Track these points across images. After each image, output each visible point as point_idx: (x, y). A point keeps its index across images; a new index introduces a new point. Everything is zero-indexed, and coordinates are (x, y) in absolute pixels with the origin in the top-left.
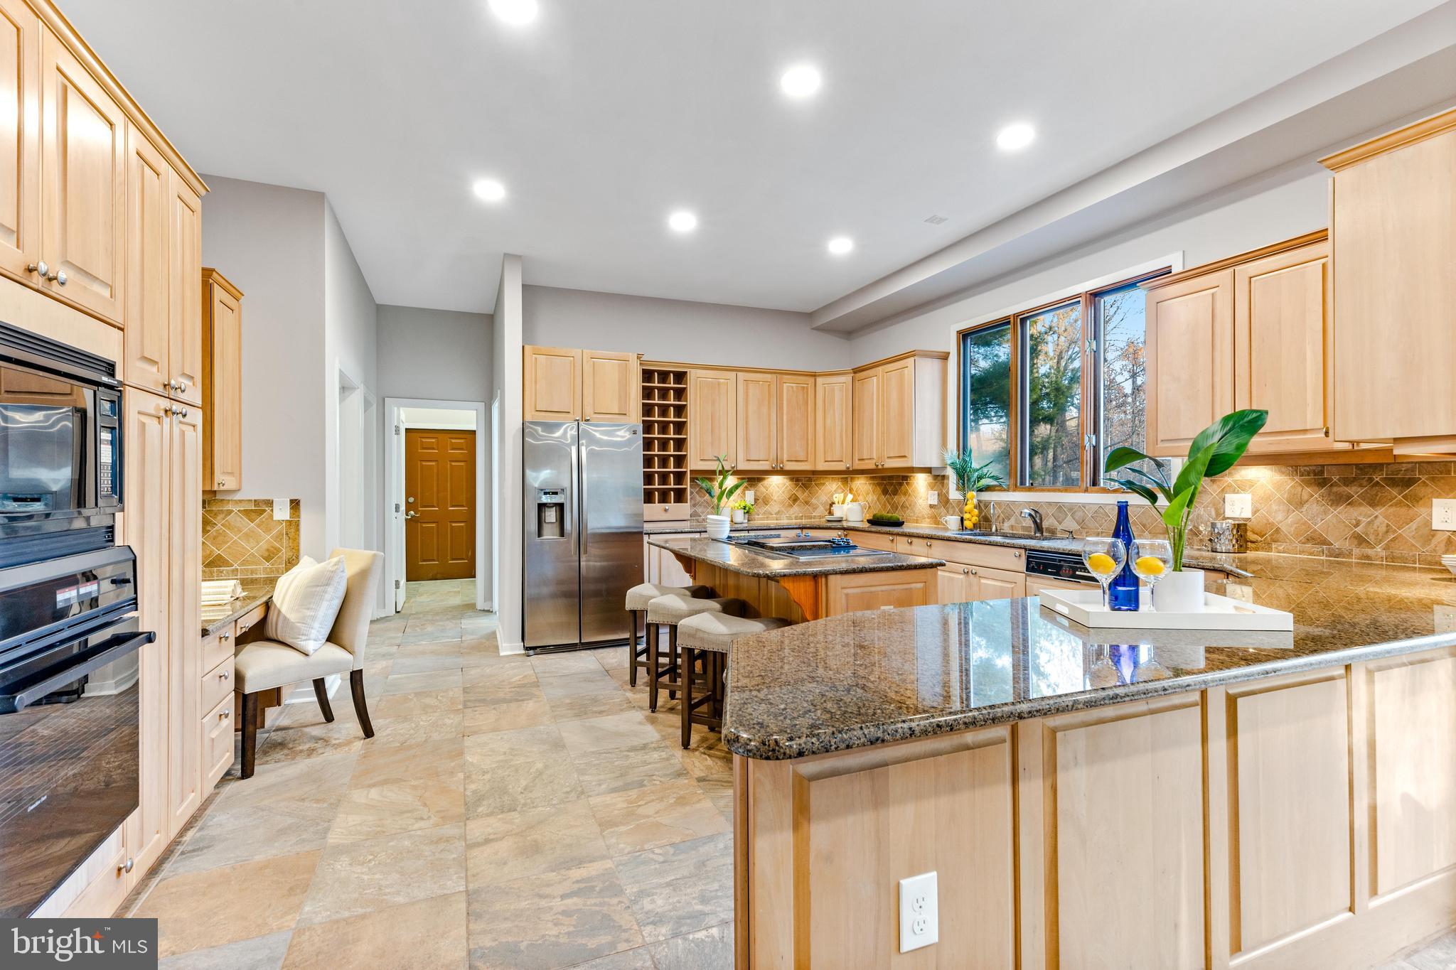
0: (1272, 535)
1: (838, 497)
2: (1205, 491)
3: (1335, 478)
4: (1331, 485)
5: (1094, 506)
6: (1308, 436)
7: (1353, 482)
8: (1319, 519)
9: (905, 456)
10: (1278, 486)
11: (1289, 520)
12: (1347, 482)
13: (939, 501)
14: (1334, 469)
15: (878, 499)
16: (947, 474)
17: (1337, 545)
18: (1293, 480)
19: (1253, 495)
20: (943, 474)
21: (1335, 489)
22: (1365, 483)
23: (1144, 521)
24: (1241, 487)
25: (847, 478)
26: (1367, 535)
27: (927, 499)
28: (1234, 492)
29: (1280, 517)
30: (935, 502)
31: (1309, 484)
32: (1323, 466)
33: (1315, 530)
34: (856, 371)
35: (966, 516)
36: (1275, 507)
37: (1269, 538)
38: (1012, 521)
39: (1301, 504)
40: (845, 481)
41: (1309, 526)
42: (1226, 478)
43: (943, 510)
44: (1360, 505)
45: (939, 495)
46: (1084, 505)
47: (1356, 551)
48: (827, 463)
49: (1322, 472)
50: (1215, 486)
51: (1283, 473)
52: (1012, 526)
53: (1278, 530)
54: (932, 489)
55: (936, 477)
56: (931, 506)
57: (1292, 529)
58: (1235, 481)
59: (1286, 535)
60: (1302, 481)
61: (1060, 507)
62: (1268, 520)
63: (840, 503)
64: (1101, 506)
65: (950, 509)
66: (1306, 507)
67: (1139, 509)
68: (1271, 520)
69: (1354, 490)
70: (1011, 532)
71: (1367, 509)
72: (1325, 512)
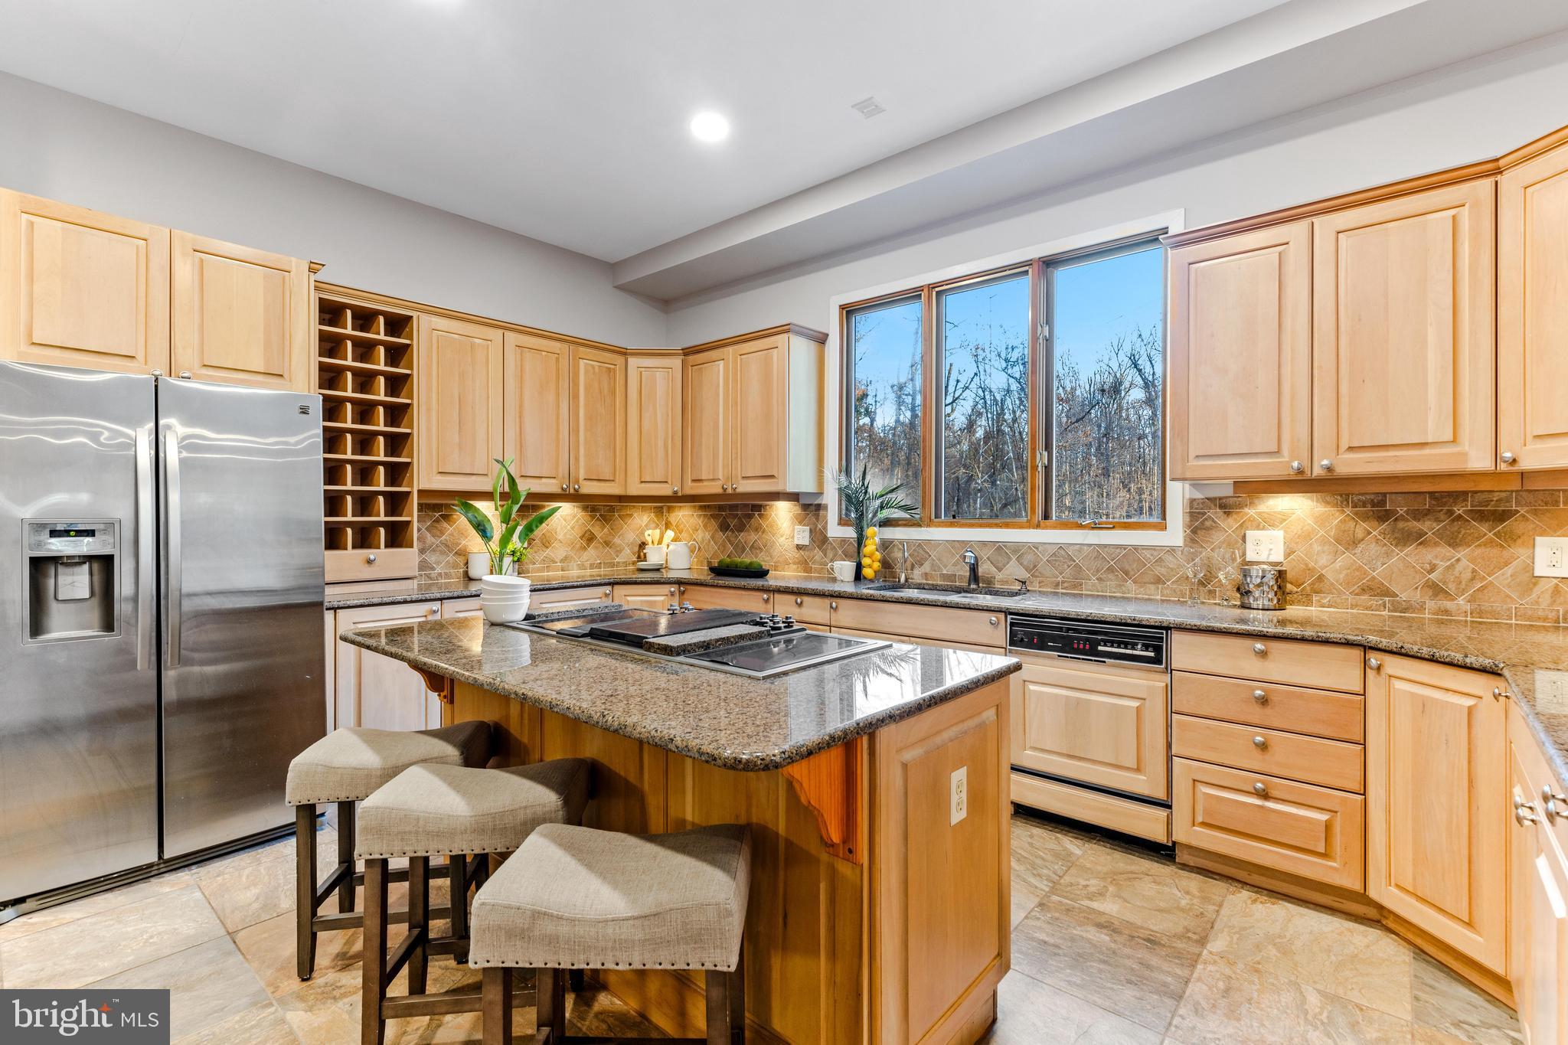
0: (1312, 584)
1: (651, 535)
2: (1215, 527)
3: (1401, 511)
4: (1396, 519)
5: (1053, 546)
6: (1427, 451)
7: (1426, 515)
8: (1379, 563)
9: (772, 477)
10: (1321, 521)
11: (1338, 564)
12: (1418, 515)
13: (812, 540)
14: (1400, 498)
15: (713, 537)
16: (823, 503)
17: (1404, 596)
18: (1344, 512)
19: (1285, 532)
20: (816, 503)
21: (1401, 525)
22: (1442, 516)
23: (1127, 567)
24: (1268, 522)
26: (1445, 583)
27: (793, 537)
28: (1258, 528)
29: (1323, 560)
30: (806, 541)
31: (1365, 518)
32: (1384, 495)
33: (1374, 578)
34: (688, 352)
35: (866, 561)
36: (1317, 548)
37: (1308, 588)
38: (927, 567)
39: (1355, 543)
40: (659, 511)
41: (1365, 573)
42: (1246, 510)
43: (818, 554)
44: (1436, 544)
45: (811, 531)
46: (1036, 546)
47: (1431, 604)
48: (643, 485)
49: (1383, 503)
50: (1230, 520)
51: (1328, 503)
52: (926, 574)
53: (1321, 578)
54: (800, 523)
55: (806, 507)
56: (799, 547)
57: (1342, 576)
58: (1260, 514)
59: (1332, 584)
60: (1356, 514)
61: (999, 547)
62: (1306, 565)
63: (656, 543)
64: (1061, 547)
65: (828, 551)
66: (1361, 546)
67: (1118, 551)
68: (1312, 564)
69: (1427, 526)
70: (924, 581)
71: (1445, 550)
72: (1388, 555)
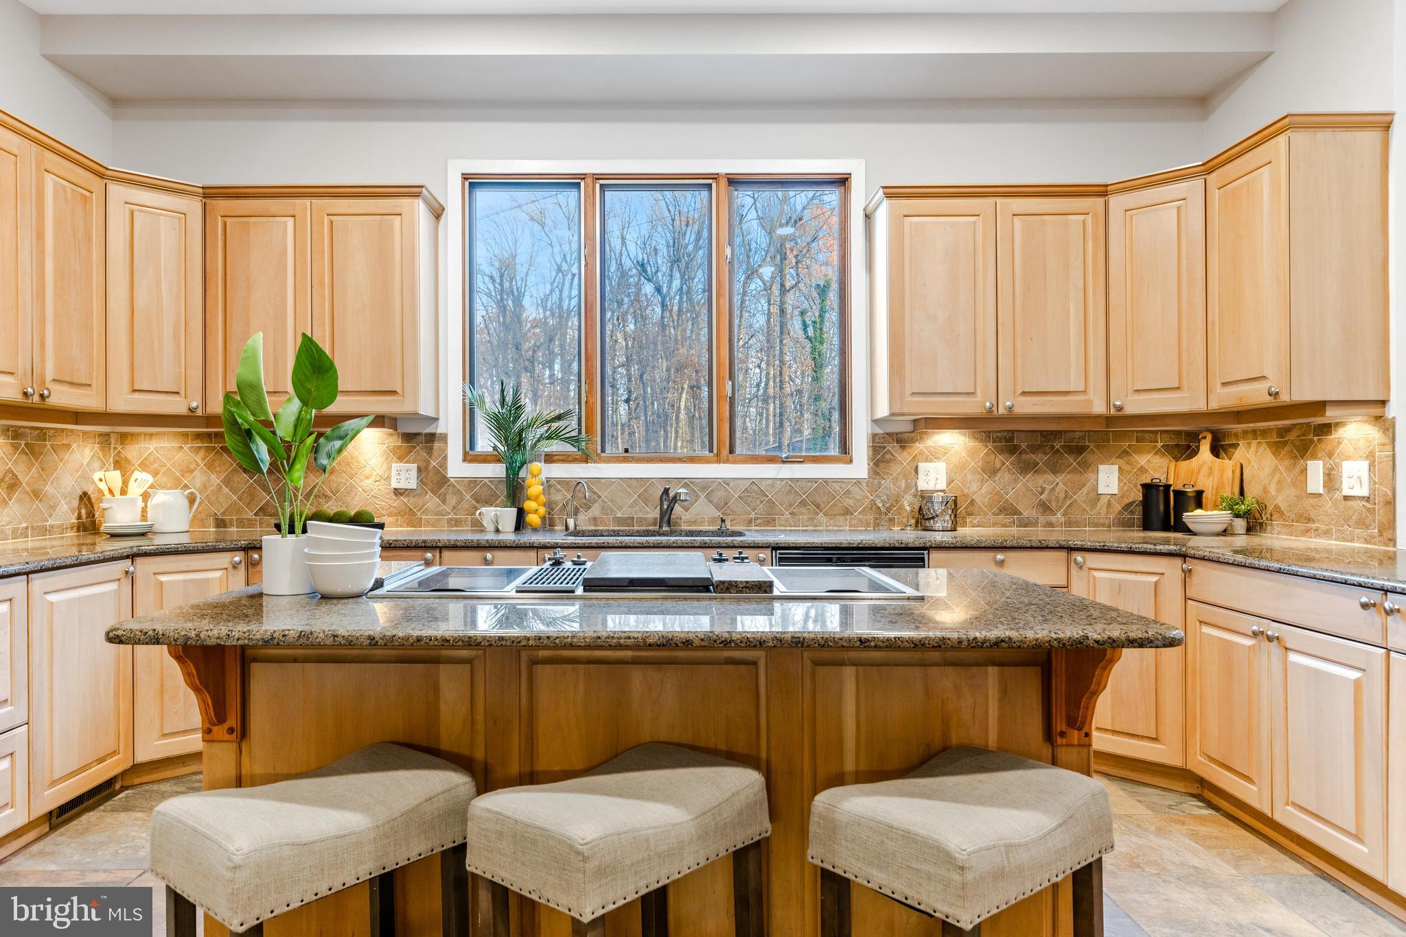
0: (966, 508)
1: (106, 479)
2: (893, 460)
3: (1024, 446)
4: (1020, 453)
5: (745, 482)
6: (1069, 398)
7: (1038, 449)
8: (1010, 488)
9: (394, 393)
10: (972, 453)
11: (984, 491)
12: (1034, 449)
13: (421, 481)
14: (1022, 435)
15: (227, 482)
16: (439, 431)
17: (1026, 514)
18: (987, 446)
19: (947, 464)
20: (426, 431)
21: (1024, 457)
22: (1047, 450)
23: (818, 500)
24: (932, 456)
25: (108, 435)
26: (1050, 502)
27: (389, 478)
28: (927, 460)
29: (974, 487)
30: (412, 483)
31: (1001, 451)
32: (1013, 432)
33: (1007, 500)
34: (213, 193)
36: (969, 477)
37: (963, 511)
38: (595, 510)
39: (993, 472)
41: (1002, 497)
42: (917, 444)
43: (431, 501)
44: (1045, 472)
45: (419, 470)
46: (727, 481)
47: (1042, 519)
48: (136, 396)
49: (1011, 439)
50: (905, 453)
51: (977, 439)
52: (595, 519)
53: (972, 502)
54: (401, 459)
55: (409, 437)
56: (397, 492)
57: (986, 500)
58: (927, 448)
59: (980, 507)
60: (995, 448)
61: (686, 482)
62: (962, 491)
63: (117, 492)
64: (753, 482)
65: (448, 497)
66: (999, 474)
67: (810, 484)
68: (966, 491)
69: (1041, 458)
70: (594, 528)
71: (1050, 477)
72: (1016, 481)
